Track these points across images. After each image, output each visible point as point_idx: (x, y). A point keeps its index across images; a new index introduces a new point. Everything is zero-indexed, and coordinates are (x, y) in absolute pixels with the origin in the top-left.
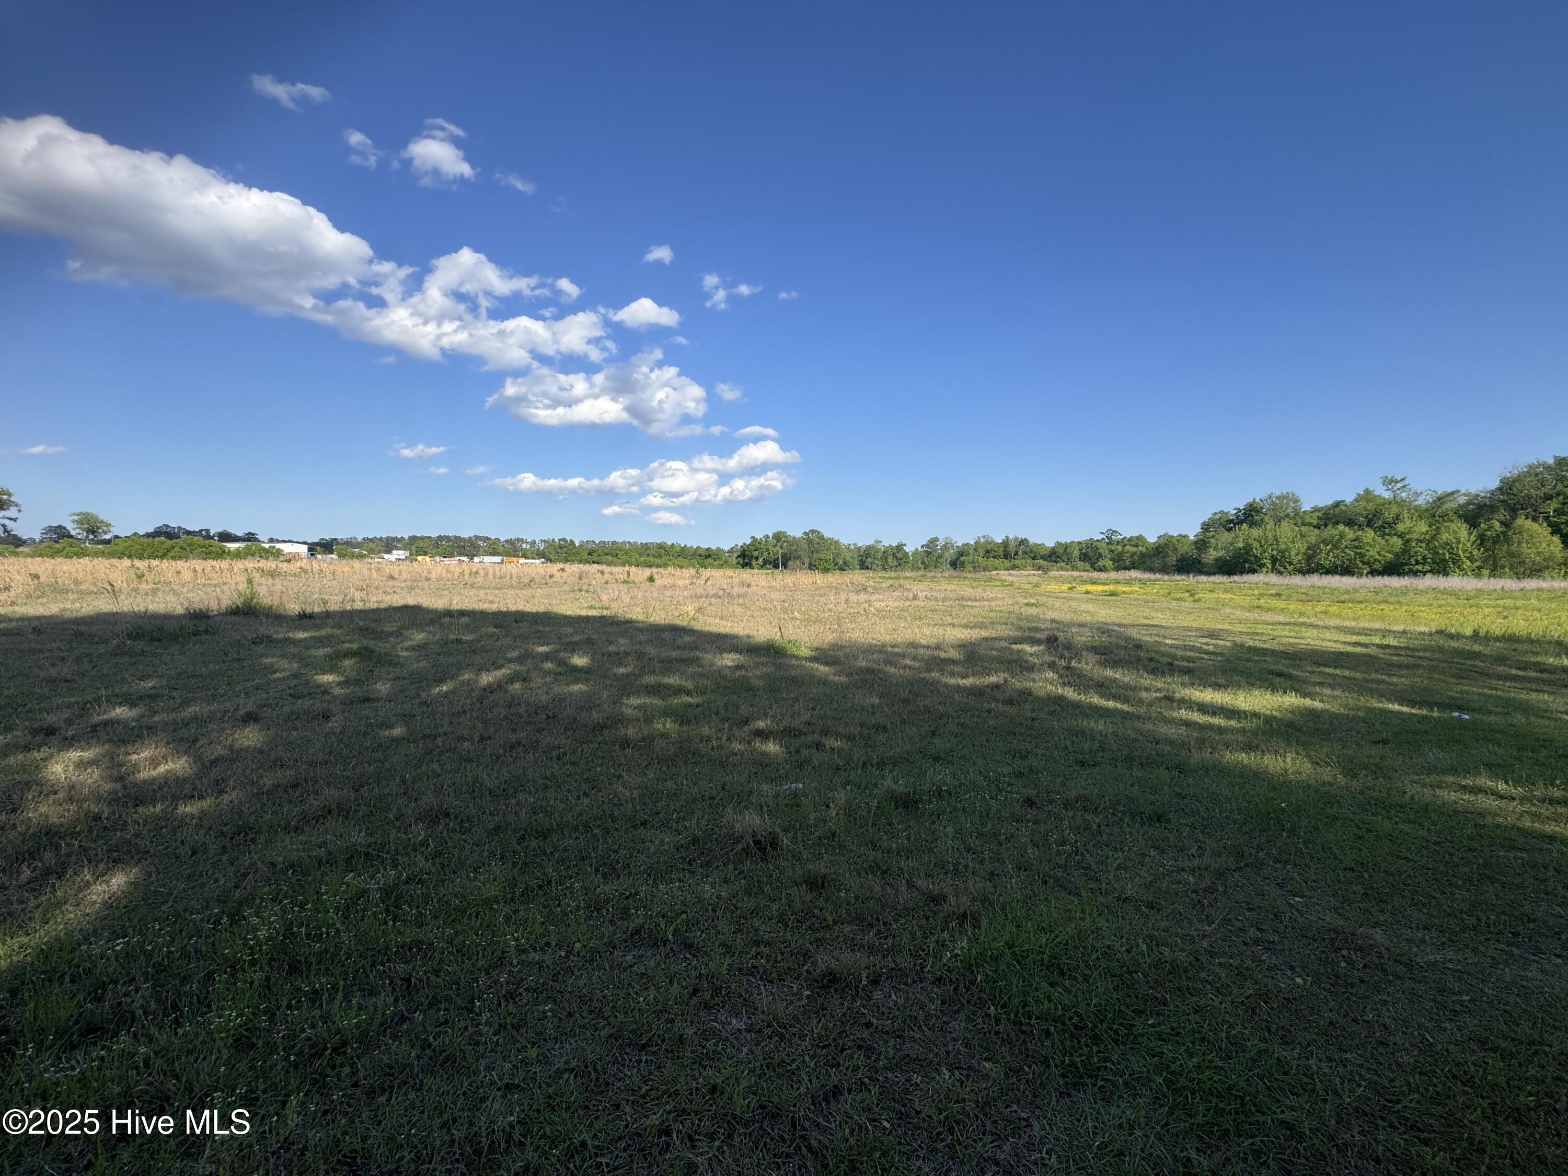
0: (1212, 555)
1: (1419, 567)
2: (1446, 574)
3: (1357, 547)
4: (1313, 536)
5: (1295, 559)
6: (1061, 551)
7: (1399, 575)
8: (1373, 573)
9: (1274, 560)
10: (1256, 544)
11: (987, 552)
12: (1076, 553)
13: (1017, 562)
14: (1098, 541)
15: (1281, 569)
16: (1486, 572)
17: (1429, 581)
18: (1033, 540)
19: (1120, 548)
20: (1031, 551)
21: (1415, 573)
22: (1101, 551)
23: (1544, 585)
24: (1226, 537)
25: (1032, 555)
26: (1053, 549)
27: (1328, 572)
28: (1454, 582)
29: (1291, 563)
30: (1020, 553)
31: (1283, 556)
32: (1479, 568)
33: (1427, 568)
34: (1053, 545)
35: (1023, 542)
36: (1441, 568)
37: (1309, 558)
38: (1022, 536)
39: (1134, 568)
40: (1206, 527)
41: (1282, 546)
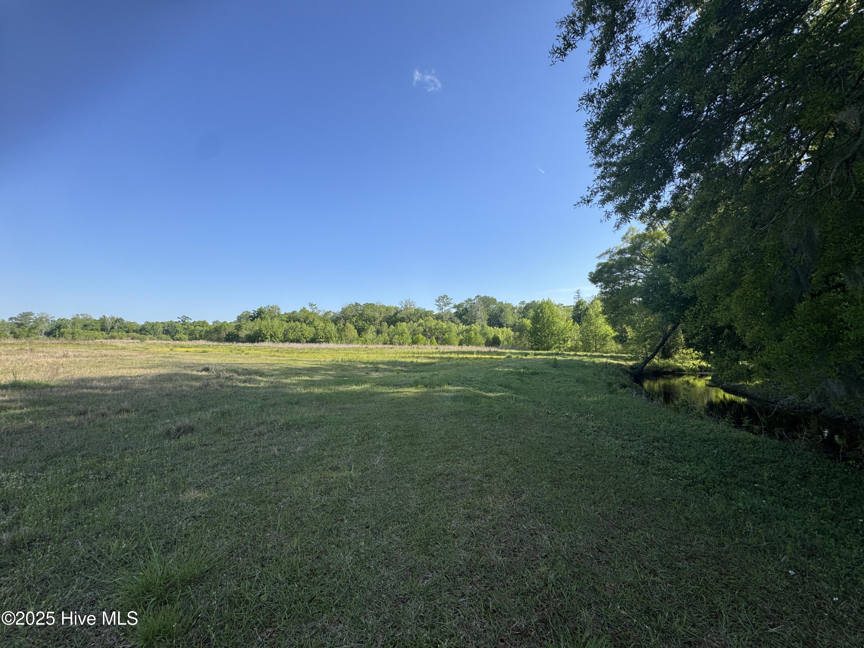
0: (243, 334)
1: (321, 340)
2: (329, 343)
3: (302, 331)
4: (285, 325)
5: (280, 336)
6: (150, 328)
7: (315, 343)
8: (307, 342)
9: (271, 336)
10: (264, 328)
11: (85, 326)
12: (161, 329)
13: (115, 334)
14: (176, 322)
15: (274, 340)
16: (339, 342)
17: (324, 345)
18: (127, 319)
19: (193, 327)
20: (125, 327)
21: (320, 342)
22: (179, 329)
23: (354, 346)
24: (251, 324)
25: (126, 329)
26: (143, 326)
27: (292, 341)
28: (331, 345)
29: (278, 338)
30: (116, 327)
31: (275, 334)
32: (337, 340)
33: (323, 340)
34: (143, 323)
35: (118, 320)
36: (327, 340)
37: (285, 335)
38: (117, 316)
39: (202, 339)
40: (239, 318)
41: (275, 330)
